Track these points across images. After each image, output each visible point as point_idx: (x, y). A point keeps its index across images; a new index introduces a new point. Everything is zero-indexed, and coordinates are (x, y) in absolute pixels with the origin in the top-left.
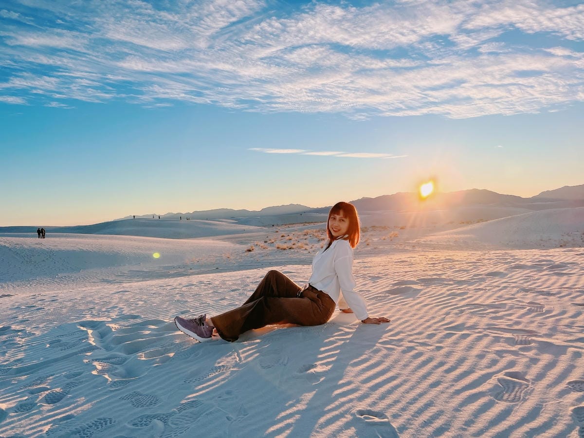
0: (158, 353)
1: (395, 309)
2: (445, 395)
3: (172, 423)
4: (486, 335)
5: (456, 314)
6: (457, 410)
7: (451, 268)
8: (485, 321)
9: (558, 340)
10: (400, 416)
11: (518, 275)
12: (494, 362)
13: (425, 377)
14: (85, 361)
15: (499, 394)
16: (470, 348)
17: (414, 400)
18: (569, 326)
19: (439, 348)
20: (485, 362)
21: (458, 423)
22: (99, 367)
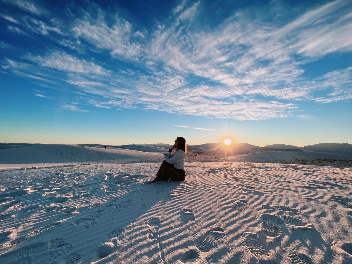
0: (125, 184)
1: (208, 177)
2: (216, 206)
3: (119, 207)
4: (237, 187)
5: (228, 180)
6: (219, 211)
7: (231, 166)
8: (238, 183)
9: (262, 191)
10: (198, 212)
11: (253, 169)
12: (237, 196)
13: (211, 200)
14: (101, 185)
15: (236, 207)
16: (230, 191)
17: (205, 207)
18: (267, 187)
19: (219, 190)
20: (234, 196)
21: (218, 217)
22: (104, 187)
